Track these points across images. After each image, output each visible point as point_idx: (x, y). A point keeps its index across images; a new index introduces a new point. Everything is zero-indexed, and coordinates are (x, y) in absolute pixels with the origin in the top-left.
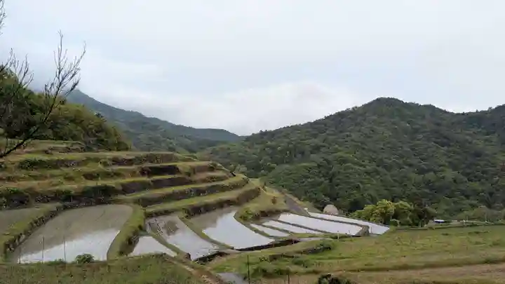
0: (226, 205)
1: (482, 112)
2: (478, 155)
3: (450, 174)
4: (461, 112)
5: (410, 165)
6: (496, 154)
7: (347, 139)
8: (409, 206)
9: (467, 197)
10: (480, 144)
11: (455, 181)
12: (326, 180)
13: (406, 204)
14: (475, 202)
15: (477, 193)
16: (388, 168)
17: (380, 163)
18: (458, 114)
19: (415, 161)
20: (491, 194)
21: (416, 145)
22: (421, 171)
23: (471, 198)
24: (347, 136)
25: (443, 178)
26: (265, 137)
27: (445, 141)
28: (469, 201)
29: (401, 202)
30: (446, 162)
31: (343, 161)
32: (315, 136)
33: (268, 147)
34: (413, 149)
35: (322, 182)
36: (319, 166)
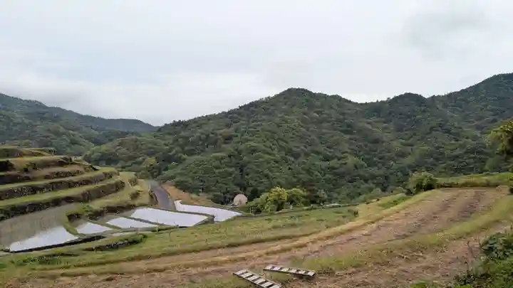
0: (64, 202)
1: (382, 102)
2: (376, 141)
3: (351, 160)
4: (364, 102)
5: (318, 153)
6: (392, 140)
7: (259, 129)
8: (301, 192)
9: (366, 181)
10: (378, 132)
11: (356, 167)
12: (236, 170)
13: (299, 190)
14: (372, 185)
15: (374, 177)
16: (296, 156)
17: (290, 152)
18: (361, 104)
19: (321, 148)
20: (386, 178)
21: (324, 134)
22: (327, 159)
23: (370, 181)
24: (258, 125)
25: (345, 164)
26: (178, 128)
27: (349, 129)
28: (366, 185)
29: (295, 189)
30: (349, 148)
31: (254, 151)
32: (228, 126)
33: (181, 138)
34: (320, 138)
35: (233, 172)
36: (230, 156)
